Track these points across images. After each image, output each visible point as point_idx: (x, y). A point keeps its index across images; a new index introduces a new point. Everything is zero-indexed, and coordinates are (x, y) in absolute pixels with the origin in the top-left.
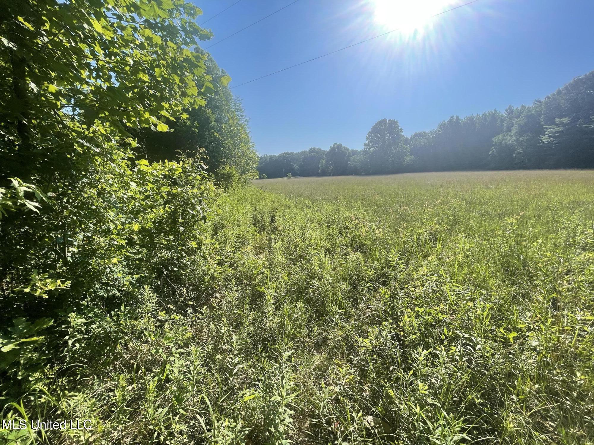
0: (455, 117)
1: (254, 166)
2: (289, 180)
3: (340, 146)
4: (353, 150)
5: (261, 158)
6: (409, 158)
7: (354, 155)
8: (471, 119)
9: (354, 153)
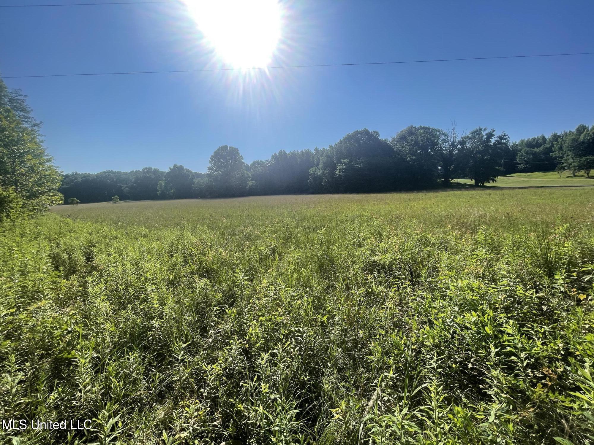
0: (283, 151)
1: (54, 187)
2: (115, 205)
3: (181, 168)
4: (196, 173)
5: (67, 177)
6: (250, 183)
7: (197, 178)
8: (293, 154)
9: (198, 175)
